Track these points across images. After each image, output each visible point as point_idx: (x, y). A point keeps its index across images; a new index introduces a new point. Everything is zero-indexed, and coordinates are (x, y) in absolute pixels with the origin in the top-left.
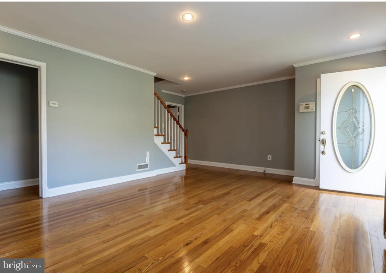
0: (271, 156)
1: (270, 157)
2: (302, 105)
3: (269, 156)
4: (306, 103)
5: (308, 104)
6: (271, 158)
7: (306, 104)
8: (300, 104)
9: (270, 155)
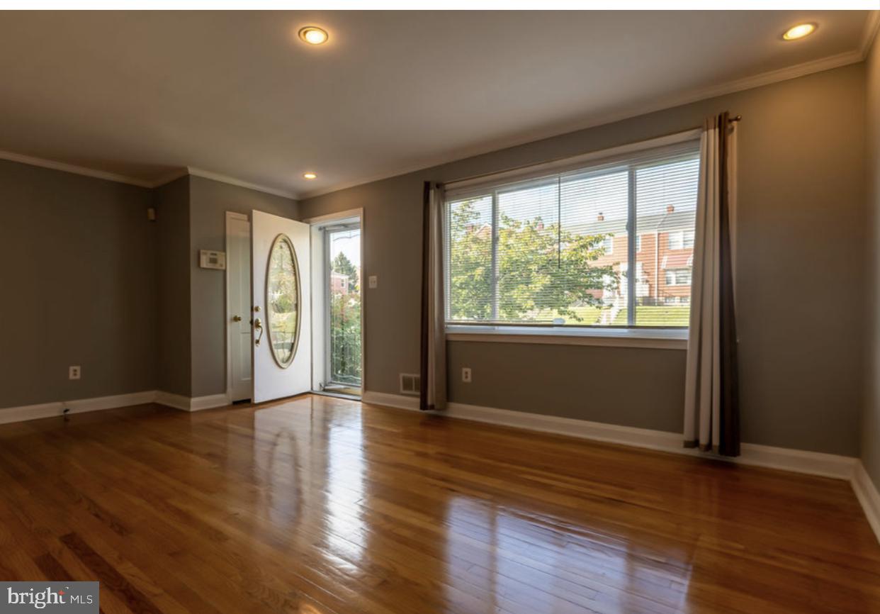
0: (78, 368)
1: (75, 371)
2: (205, 254)
3: (72, 368)
4: (214, 252)
5: (215, 254)
6: (79, 373)
7: (212, 254)
8: (202, 251)
9: (77, 365)
